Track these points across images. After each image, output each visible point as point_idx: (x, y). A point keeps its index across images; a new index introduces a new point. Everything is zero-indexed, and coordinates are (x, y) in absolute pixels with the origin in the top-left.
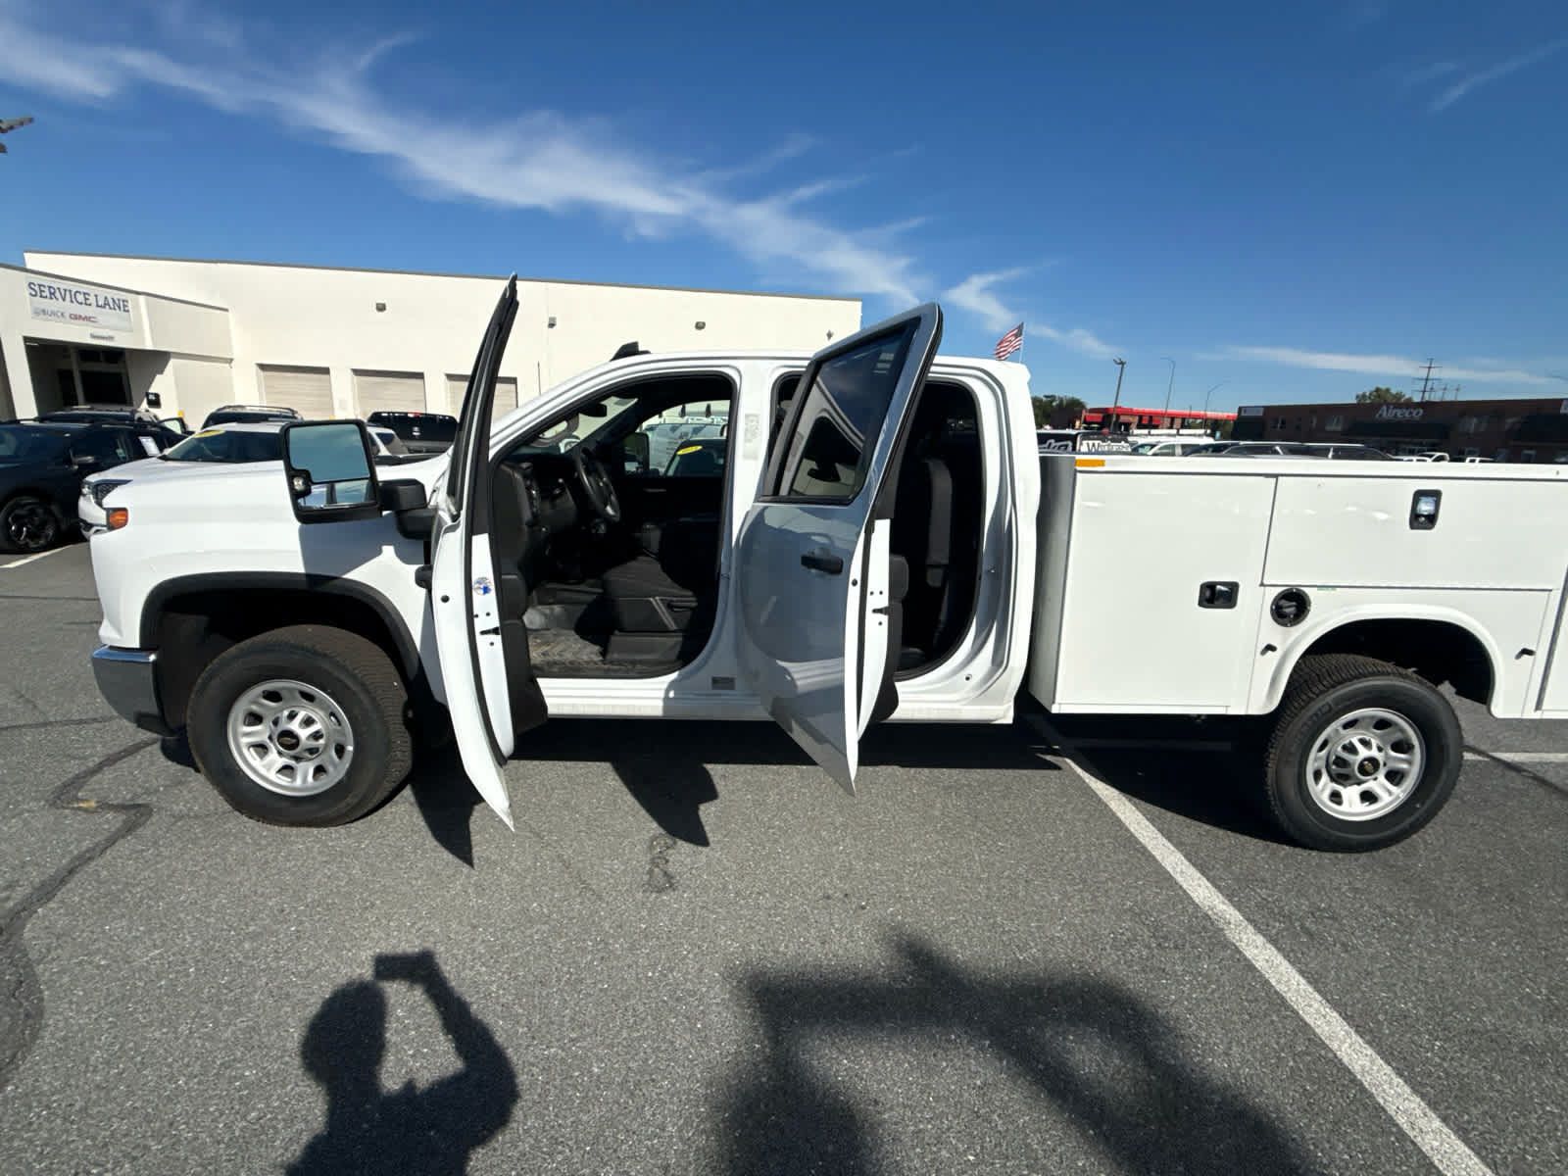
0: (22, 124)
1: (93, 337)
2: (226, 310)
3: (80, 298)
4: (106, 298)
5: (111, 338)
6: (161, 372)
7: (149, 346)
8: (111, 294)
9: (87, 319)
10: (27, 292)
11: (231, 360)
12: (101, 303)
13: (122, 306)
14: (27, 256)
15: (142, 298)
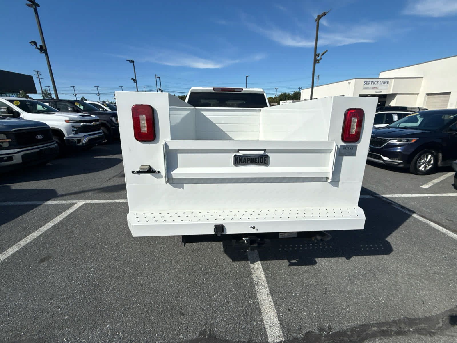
0: (325, 52)
1: (376, 92)
2: (422, 78)
3: (376, 83)
4: (383, 82)
5: (381, 92)
6: (393, 100)
7: (391, 93)
8: (386, 80)
9: (376, 88)
10: (363, 83)
11: (418, 94)
12: (381, 83)
13: (387, 83)
14: (381, 74)
15: (394, 79)
